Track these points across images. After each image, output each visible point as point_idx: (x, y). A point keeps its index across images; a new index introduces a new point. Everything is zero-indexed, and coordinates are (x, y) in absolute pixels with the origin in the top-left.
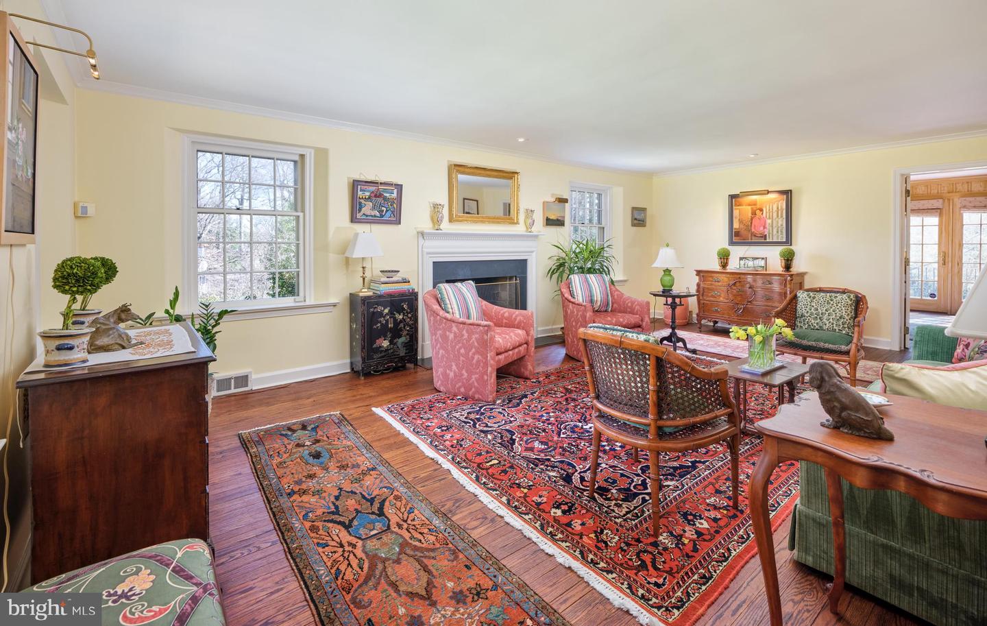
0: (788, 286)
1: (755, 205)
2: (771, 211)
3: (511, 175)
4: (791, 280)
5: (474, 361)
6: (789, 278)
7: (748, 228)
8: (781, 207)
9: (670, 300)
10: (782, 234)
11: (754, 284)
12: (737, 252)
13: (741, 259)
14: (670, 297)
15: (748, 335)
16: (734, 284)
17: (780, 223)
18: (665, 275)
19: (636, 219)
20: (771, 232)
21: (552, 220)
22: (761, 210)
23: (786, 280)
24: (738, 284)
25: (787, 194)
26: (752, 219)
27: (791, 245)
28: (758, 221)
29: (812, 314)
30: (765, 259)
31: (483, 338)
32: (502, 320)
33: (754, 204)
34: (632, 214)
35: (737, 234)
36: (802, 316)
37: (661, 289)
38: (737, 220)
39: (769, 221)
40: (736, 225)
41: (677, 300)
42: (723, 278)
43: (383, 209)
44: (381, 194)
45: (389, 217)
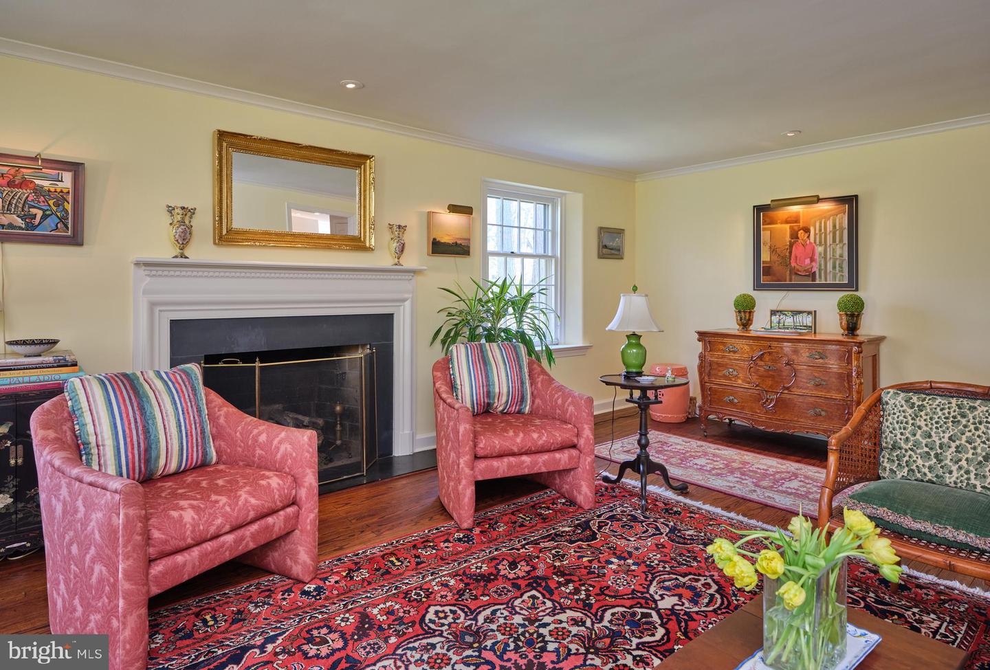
0: (854, 363)
1: (797, 221)
2: (822, 232)
3: (357, 161)
4: (860, 352)
5: (94, 580)
6: (855, 349)
7: (785, 260)
8: (841, 224)
9: (637, 394)
10: (841, 271)
11: (794, 357)
12: (767, 301)
13: (773, 313)
14: (637, 388)
15: (760, 575)
16: (761, 357)
17: (838, 252)
18: (629, 345)
19: (605, 247)
20: (823, 267)
21: (444, 244)
22: (807, 230)
23: (850, 352)
24: (767, 358)
25: (850, 202)
26: (791, 245)
27: (857, 290)
28: (801, 248)
29: (917, 444)
30: (814, 314)
31: (110, 524)
32: (254, 450)
33: (795, 220)
34: (599, 238)
35: (768, 271)
36: (895, 447)
37: (623, 371)
38: (768, 247)
39: (820, 249)
40: (765, 256)
41: (650, 394)
42: (743, 345)
43: (36, 212)
44: (26, 181)
45: (53, 228)
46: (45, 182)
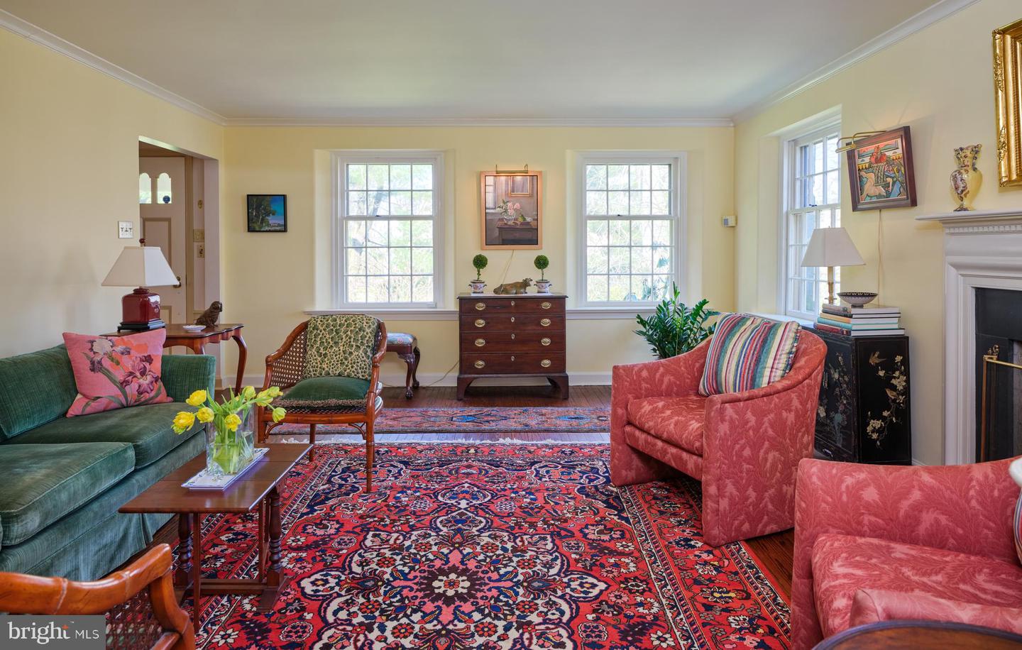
43: (889, 180)
44: (883, 155)
45: (897, 192)
46: (889, 154)
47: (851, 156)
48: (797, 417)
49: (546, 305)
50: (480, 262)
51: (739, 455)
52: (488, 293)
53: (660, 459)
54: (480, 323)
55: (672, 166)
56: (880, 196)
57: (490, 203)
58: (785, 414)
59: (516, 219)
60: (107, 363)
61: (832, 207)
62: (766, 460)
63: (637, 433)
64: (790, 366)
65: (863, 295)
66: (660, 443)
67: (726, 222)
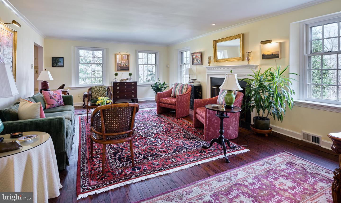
21: (267, 55)
43: (198, 60)
44: (197, 56)
45: (200, 62)
46: (198, 56)
47: (192, 56)
48: (188, 98)
49: (133, 84)
50: (116, 74)
51: (181, 104)
52: (118, 81)
53: (167, 107)
54: (118, 88)
55: (156, 54)
56: (197, 63)
57: (118, 61)
58: (187, 97)
59: (124, 65)
60: (53, 97)
61: (188, 64)
62: (184, 105)
63: (162, 104)
64: (187, 90)
65: (195, 79)
66: (167, 105)
67: (167, 66)
